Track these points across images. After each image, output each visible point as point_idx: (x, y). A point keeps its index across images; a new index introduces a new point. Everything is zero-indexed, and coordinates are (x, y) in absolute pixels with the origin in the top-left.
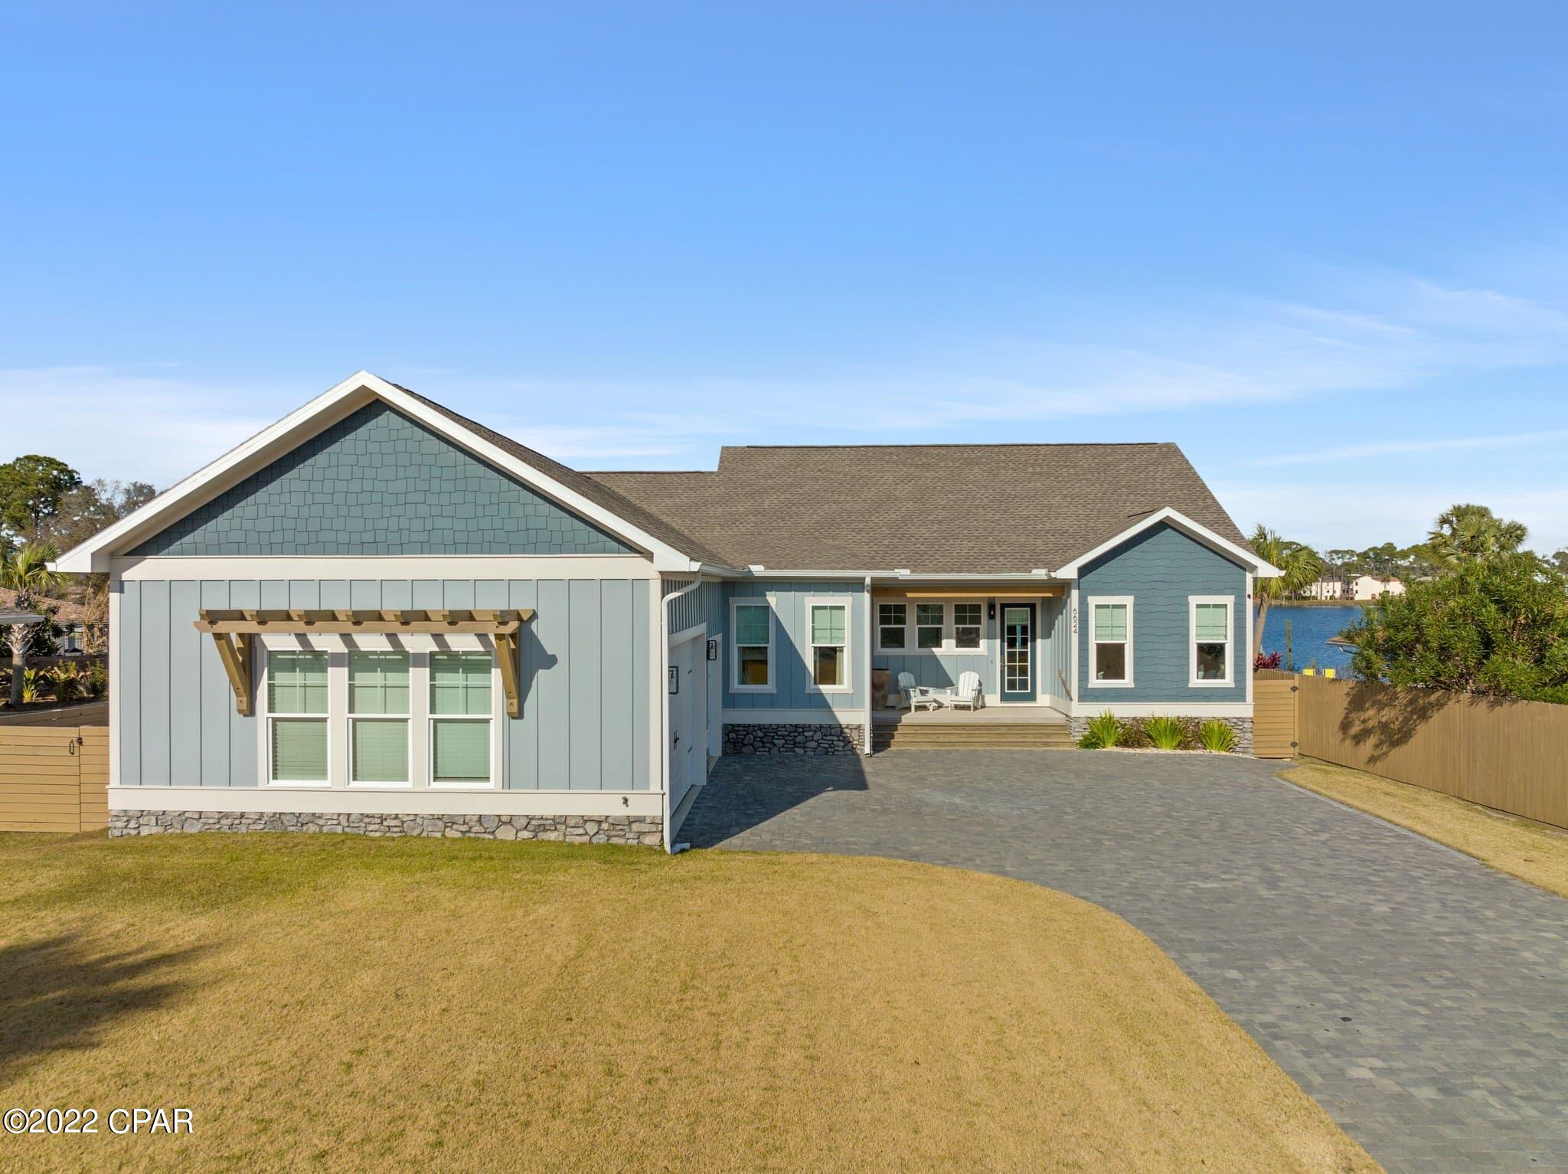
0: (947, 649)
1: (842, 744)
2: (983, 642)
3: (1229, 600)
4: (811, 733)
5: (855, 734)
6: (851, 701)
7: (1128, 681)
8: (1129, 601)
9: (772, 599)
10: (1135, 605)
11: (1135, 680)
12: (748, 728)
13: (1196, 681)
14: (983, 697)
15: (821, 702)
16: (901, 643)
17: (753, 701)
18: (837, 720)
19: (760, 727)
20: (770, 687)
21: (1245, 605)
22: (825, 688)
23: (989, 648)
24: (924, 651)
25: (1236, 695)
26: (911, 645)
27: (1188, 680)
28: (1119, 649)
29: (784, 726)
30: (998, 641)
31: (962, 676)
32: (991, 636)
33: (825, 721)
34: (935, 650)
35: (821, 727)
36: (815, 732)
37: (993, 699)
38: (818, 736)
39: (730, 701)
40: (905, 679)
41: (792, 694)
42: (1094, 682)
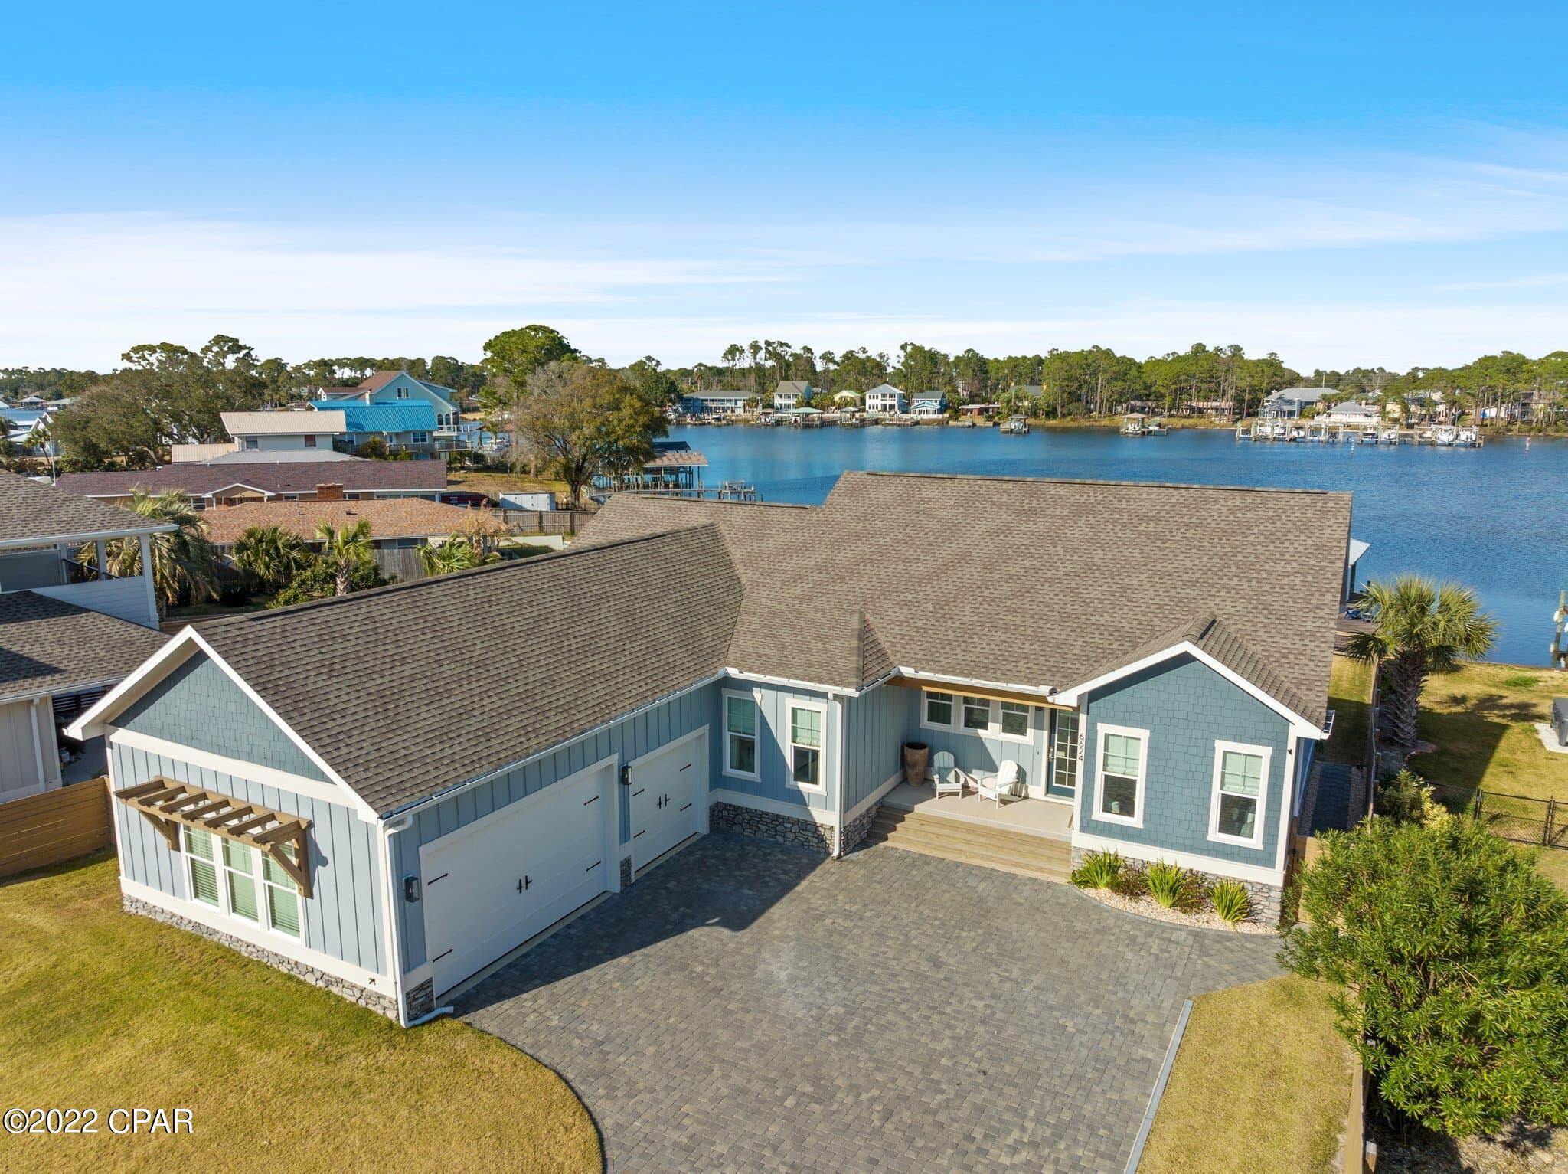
0: (993, 733)
1: (816, 840)
2: (1030, 731)
3: (1266, 752)
4: (789, 825)
5: (827, 835)
6: (826, 804)
7: (1136, 821)
8: (1144, 734)
9: (757, 694)
10: (1150, 740)
11: (1144, 821)
12: (738, 810)
13: (1215, 835)
14: (1027, 787)
15: (799, 798)
16: (947, 720)
17: (743, 786)
18: (812, 817)
19: (748, 810)
20: (755, 776)
21: (1284, 760)
22: (803, 786)
23: (1035, 739)
24: (969, 731)
25: (1264, 858)
26: (957, 725)
27: (1206, 832)
28: (1131, 785)
29: (767, 814)
30: (1045, 734)
31: (1003, 763)
32: (1038, 726)
33: (801, 817)
34: (981, 732)
35: (798, 821)
36: (793, 824)
37: (1036, 790)
38: (795, 829)
39: (717, 780)
40: (942, 759)
41: (773, 785)
42: (1099, 815)
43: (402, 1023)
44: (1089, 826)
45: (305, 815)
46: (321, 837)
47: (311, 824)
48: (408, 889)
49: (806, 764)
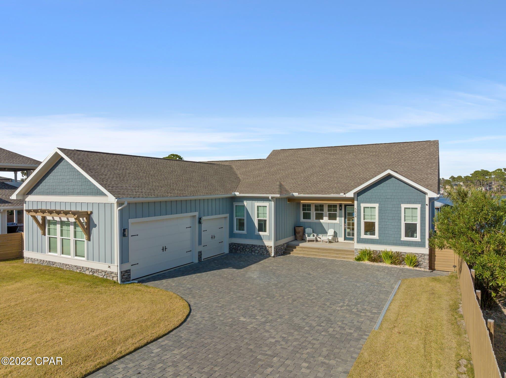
0: (325, 220)
1: (266, 252)
2: (338, 218)
3: (418, 206)
4: (257, 248)
5: (270, 249)
6: (269, 238)
7: (376, 237)
8: (377, 205)
9: (245, 203)
10: (379, 207)
11: (379, 236)
12: (239, 245)
13: (404, 238)
14: (338, 238)
15: (259, 238)
16: (309, 218)
17: (241, 236)
18: (264, 244)
19: (242, 245)
20: (245, 232)
21: (425, 208)
22: (261, 233)
23: (340, 221)
24: (317, 221)
25: (421, 244)
26: (313, 219)
27: (401, 237)
28: (373, 224)
29: (249, 245)
30: (343, 218)
31: (329, 230)
32: (340, 216)
33: (261, 244)
34: (321, 221)
35: (260, 246)
36: (258, 247)
37: (341, 239)
38: (259, 249)
39: (232, 235)
40: (308, 230)
41: (252, 234)
42: (363, 236)
43: (119, 282)
44: (360, 241)
45: (90, 210)
46: (95, 217)
47: (92, 213)
48: (124, 233)
49: (262, 226)
